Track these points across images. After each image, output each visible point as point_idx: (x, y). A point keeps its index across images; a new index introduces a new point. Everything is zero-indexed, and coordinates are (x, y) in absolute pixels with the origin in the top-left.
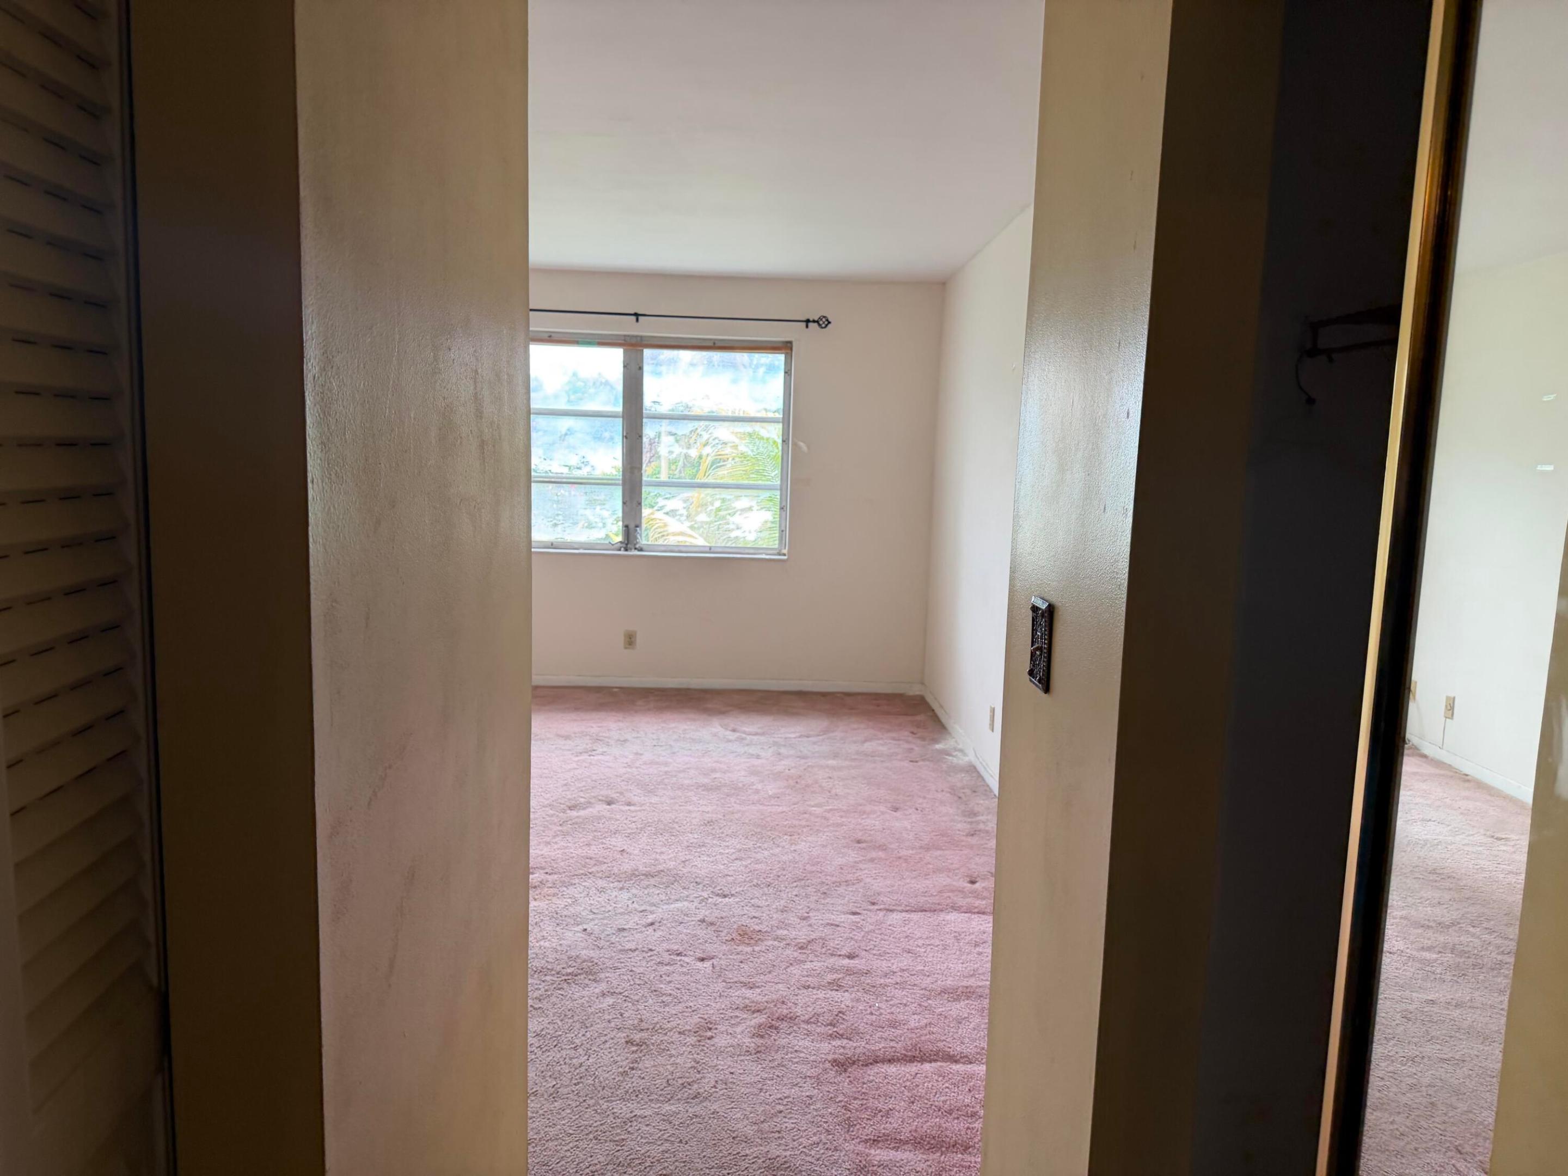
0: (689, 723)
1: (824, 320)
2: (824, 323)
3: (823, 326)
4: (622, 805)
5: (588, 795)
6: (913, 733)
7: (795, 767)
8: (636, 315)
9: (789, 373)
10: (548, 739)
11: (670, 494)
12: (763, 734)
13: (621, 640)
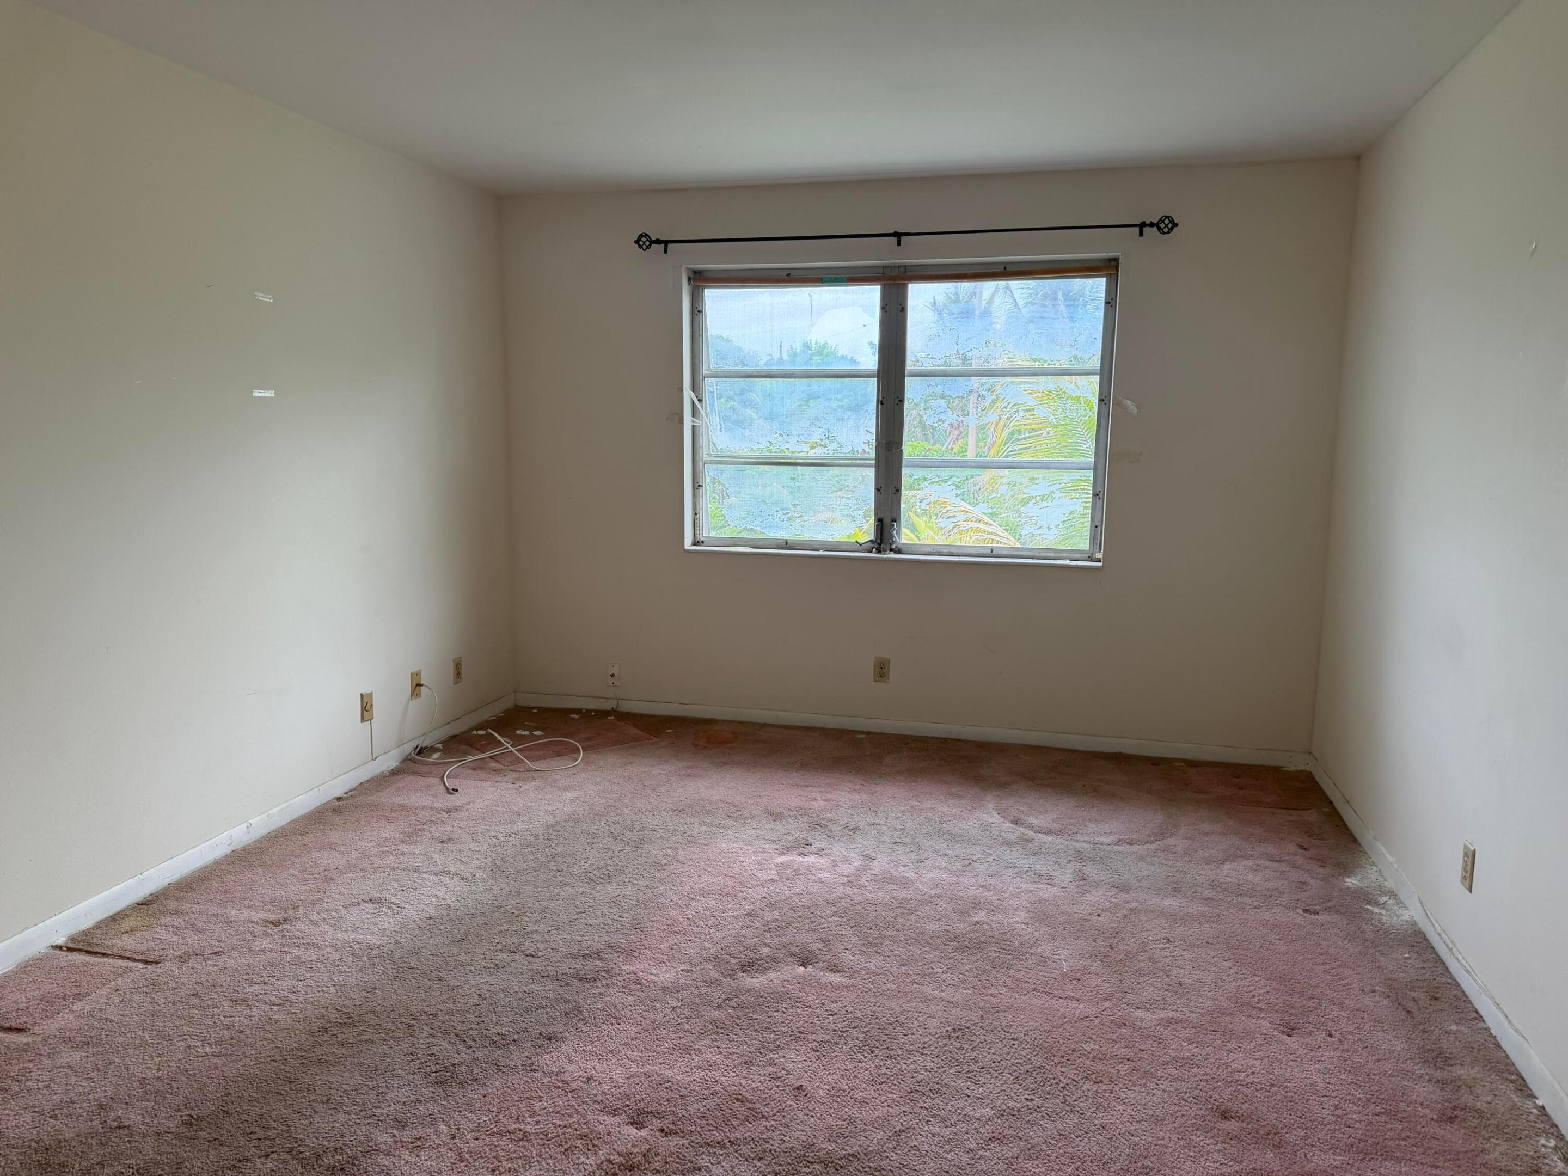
0: (950, 802)
1: (1167, 221)
2: (1166, 226)
3: (1166, 230)
4: (823, 969)
5: (777, 940)
6: (1302, 847)
7: (1108, 910)
8: (898, 235)
9: (1113, 303)
10: (753, 817)
11: (939, 476)
12: (1058, 833)
13: (869, 670)
